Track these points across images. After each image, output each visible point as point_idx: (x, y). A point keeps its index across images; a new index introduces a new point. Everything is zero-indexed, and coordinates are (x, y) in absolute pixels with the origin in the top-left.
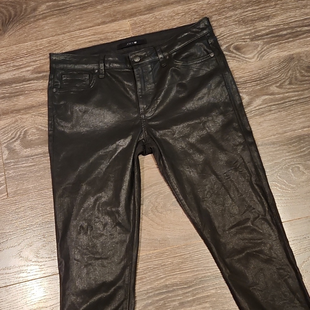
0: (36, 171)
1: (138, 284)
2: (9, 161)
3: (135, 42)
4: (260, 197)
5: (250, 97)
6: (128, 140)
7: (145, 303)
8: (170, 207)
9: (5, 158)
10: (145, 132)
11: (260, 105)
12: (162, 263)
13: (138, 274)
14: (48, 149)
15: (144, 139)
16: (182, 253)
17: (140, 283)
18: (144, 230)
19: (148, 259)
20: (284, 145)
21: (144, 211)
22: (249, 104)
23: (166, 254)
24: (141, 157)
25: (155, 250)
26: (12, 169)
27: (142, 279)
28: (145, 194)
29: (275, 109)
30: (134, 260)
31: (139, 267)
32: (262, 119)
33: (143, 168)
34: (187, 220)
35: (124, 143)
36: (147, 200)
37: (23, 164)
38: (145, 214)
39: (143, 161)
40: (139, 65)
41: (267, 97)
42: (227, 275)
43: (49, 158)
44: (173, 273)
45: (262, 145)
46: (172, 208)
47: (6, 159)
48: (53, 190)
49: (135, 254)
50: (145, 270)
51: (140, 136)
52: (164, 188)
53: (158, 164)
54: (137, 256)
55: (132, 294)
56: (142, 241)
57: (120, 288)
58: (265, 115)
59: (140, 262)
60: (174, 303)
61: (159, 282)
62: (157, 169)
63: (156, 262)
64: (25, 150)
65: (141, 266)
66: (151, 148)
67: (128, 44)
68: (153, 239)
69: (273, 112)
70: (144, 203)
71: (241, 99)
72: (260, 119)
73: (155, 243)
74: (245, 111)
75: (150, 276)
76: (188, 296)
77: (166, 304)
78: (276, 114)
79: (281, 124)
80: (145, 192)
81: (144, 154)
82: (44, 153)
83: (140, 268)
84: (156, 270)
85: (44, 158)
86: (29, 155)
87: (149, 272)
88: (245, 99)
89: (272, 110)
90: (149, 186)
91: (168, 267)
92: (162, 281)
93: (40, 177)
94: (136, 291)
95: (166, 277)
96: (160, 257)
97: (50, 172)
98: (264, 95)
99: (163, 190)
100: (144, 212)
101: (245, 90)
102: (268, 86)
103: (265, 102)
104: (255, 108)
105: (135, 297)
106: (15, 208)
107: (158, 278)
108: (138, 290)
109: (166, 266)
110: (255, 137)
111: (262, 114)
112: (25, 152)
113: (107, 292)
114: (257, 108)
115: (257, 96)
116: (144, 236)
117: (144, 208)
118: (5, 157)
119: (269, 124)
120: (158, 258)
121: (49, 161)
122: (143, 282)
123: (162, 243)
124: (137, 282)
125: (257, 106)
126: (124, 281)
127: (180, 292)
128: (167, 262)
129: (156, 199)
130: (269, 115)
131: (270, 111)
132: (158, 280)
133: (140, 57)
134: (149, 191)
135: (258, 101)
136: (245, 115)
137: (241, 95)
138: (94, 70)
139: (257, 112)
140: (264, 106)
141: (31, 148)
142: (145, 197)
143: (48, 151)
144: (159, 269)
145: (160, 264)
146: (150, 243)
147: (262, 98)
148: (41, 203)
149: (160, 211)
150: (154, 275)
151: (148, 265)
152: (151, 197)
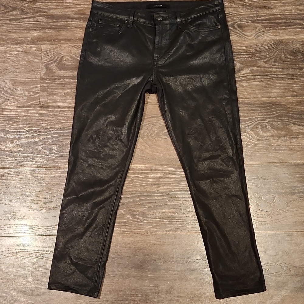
0: (65, 89)
1: (126, 186)
2: (45, 77)
3: (161, 6)
4: (232, 141)
5: (242, 66)
6: (139, 80)
7: (128, 200)
8: (161, 136)
9: (43, 74)
10: (154, 75)
11: (248, 73)
12: (147, 175)
13: (127, 179)
14: (77, 74)
15: (152, 81)
16: (164, 171)
17: (127, 186)
18: (138, 148)
19: (137, 170)
20: (259, 107)
21: (141, 135)
22: (239, 71)
23: (151, 169)
24: (147, 94)
25: (144, 165)
26: (47, 83)
27: (129, 183)
28: (145, 122)
29: (258, 79)
30: (126, 168)
31: (129, 174)
32: (247, 84)
33: (147, 103)
34: (173, 148)
35: (135, 81)
36: (145, 127)
37: (56, 81)
38: (142, 137)
39: (148, 97)
40: (160, 23)
41: (254, 68)
42: (194, 192)
43: (76, 81)
44: (153, 183)
45: (242, 104)
46: (163, 136)
47: (43, 75)
48: (75, 105)
49: (128, 163)
50: (133, 178)
51: (150, 78)
52: (160, 121)
53: (160, 101)
54: (129, 168)
55: (120, 191)
56: (135, 156)
57: (112, 185)
58: (250, 81)
59: (131, 171)
60: (150, 205)
61: (141, 188)
62: (158, 106)
63: (143, 174)
64: (59, 71)
65: (130, 174)
66: (156, 88)
67: (155, 6)
68: (144, 157)
69: (256, 80)
70: (142, 129)
71: (234, 65)
72: (245, 84)
73: (145, 160)
74: (236, 75)
75: (136, 182)
76: (161, 202)
77: (143, 204)
78: (258, 82)
79: (261, 91)
80: (145, 121)
81: (150, 92)
82: (74, 76)
83: (129, 175)
84: (141, 179)
85: (73, 80)
86: (62, 75)
87: (136, 179)
88: (238, 66)
89: (256, 79)
90: (149, 117)
91: (150, 179)
92: (144, 187)
93: (67, 93)
94: (123, 191)
95: (148, 185)
96: (146, 171)
97: (75, 91)
98: (252, 66)
99: (159, 122)
100: (141, 136)
101: (239, 60)
102: (257, 60)
103: (252, 72)
104: (243, 74)
105: (121, 195)
106: (44, 113)
107: (142, 185)
108: (124, 190)
110: (238, 97)
111: (247, 80)
112: (59, 73)
113: (101, 187)
114: (245, 75)
115: (248, 66)
116: (138, 152)
117: (141, 132)
118: (43, 73)
119: (251, 89)
120: (145, 171)
121: (76, 84)
122: (130, 186)
123: (150, 161)
124: (125, 185)
125: (246, 74)
126: (116, 181)
127: (156, 198)
128: (150, 175)
129: (152, 128)
130: (254, 82)
131: (255, 79)
133: (163, 17)
134: (148, 121)
135: (247, 70)
136: (234, 78)
137: (235, 62)
138: (124, 20)
139: (244, 78)
140: (250, 74)
141: (64, 71)
142: (144, 124)
143: (76, 75)
146: (141, 159)
147: (251, 68)
148: (64, 113)
149: (153, 137)
150: (139, 182)
151: (136, 174)
152: (149, 126)
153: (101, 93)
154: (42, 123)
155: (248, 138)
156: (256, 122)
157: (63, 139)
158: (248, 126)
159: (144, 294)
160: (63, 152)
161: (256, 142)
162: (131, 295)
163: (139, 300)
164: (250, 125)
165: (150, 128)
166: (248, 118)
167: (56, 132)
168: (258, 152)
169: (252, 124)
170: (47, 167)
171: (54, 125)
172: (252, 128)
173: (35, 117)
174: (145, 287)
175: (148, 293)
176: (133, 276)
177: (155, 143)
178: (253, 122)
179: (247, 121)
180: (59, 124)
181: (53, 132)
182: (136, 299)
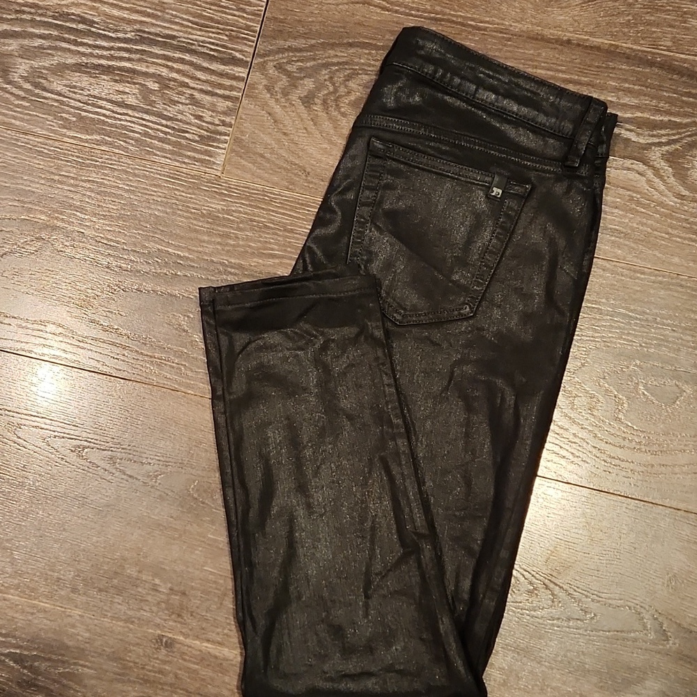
12: (290, 224)
19: (264, 201)
23: (308, 210)
25: (288, 189)
50: (242, 222)
61: (261, 261)
63: (278, 217)
68: (296, 164)
73: (295, 174)
75: (248, 239)
84: (268, 234)
92: (270, 262)
95: (283, 257)
96: (290, 210)
107: (265, 252)
109: (295, 235)
120: (286, 209)
122: (226, 244)
123: (312, 182)
129: (346, 78)
132: (261, 255)
134: (339, 54)
144: (276, 234)
145: (283, 223)
146: (285, 169)
149: (343, 110)
150: (260, 241)
151: (254, 215)
152: (337, 70)
155: (649, 181)
156: (689, 136)
157: (56, 48)
158: (660, 144)
159: (176, 588)
160: (45, 89)
161: (671, 201)
162: (135, 582)
163: (159, 603)
164: (668, 143)
165: (340, 77)
166: (667, 118)
167: (38, 19)
168: (667, 236)
169: (677, 139)
172: (671, 154)
174: (188, 567)
175: (192, 588)
176: (160, 525)
177: (342, 128)
178: (680, 134)
179: (661, 129)
181: (28, 17)
182: (149, 598)
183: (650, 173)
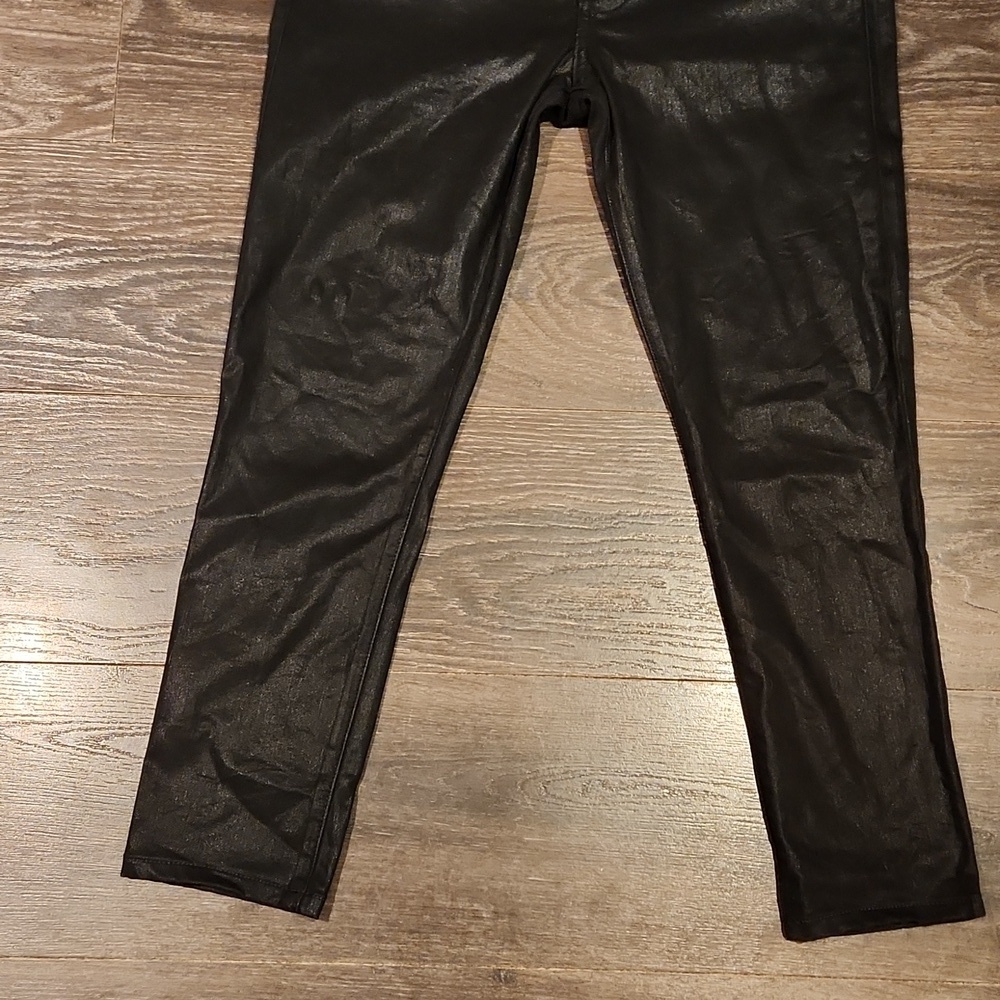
0: (218, 87)
1: (447, 486)
2: (140, 34)
4: (873, 330)
5: (922, 38)
6: (518, 67)
7: (455, 542)
8: (597, 295)
9: (130, 21)
10: (579, 52)
11: (946, 70)
12: (533, 447)
13: (453, 460)
14: (267, 29)
15: (570, 74)
16: (600, 433)
17: (455, 485)
18: (504, 341)
19: (495, 426)
20: (985, 203)
21: (516, 289)
22: (917, 56)
23: (549, 426)
24: (546, 129)
25: (523, 406)
26: (148, 60)
27: (461, 474)
28: (534, 239)
29: (987, 93)
30: (453, 416)
31: (461, 441)
32: (941, 112)
33: (545, 164)
34: (639, 345)
35: (501, 72)
36: (532, 260)
37: (182, 53)
38: (518, 296)
39: (551, 142)
41: (972, 51)
42: (716, 523)
43: (266, 56)
44: (556, 481)
45: (918, 187)
46: (603, 298)
47: (133, 25)
48: (256, 155)
49: (459, 398)
50: (476, 455)
51: (561, 62)
52: (592, 238)
53: (596, 159)
54: (462, 417)
55: (425, 503)
56: (489, 370)
57: (392, 481)
58: (954, 102)
59: (469, 427)
60: (539, 565)
61: (508, 497)
62: (587, 177)
63: (517, 441)
64: (196, 14)
65: (467, 437)
66: (588, 102)
68: (524, 375)
69: (978, 99)
70: (523, 265)
71: (894, 35)
72: (931, 110)
73: (526, 386)
74: (899, 74)
75: (488, 474)
76: (586, 555)
77: (514, 559)
78: (985, 108)
79: (993, 142)
80: (534, 234)
81: (560, 119)
82: (254, 39)
83: (463, 444)
84: (510, 463)
85: (250, 52)
86: (206, 32)
87: (488, 462)
88: (908, 38)
89: (978, 94)
90: (549, 219)
91: (547, 463)
92: (521, 495)
93: (224, 105)
94: (436, 505)
95: (534, 487)
96: (529, 430)
97: (259, 99)
98: (965, 43)
99: (589, 242)
100: (517, 292)
101: (913, 14)
102: (985, 18)
103: (961, 63)
104: (928, 73)
105: (428, 519)
106: (128, 177)
107: (511, 485)
108: (442, 502)
109: (543, 459)
110: (907, 160)
111: (941, 97)
112: (196, 21)
113: (353, 483)
114: (935, 76)
115: (946, 42)
116: (498, 356)
117: (517, 278)
118: (131, 17)
119: (957, 133)
120: (525, 430)
121: (264, 68)
122: (463, 485)
123: (548, 393)
124: (445, 481)
125: (938, 70)
126: (409, 466)
127: (565, 539)
128: (547, 448)
129: (560, 262)
130: (967, 104)
131: (972, 94)
132: (507, 490)
134: (545, 235)
135: (945, 57)
136: (895, 84)
137: (899, 24)
139: (930, 86)
140: (957, 75)
141: (216, 12)
142: (529, 247)
143: (266, 34)
144: (520, 462)
145: (524, 447)
146: (513, 383)
147: (957, 50)
148: (211, 182)
149: (564, 300)
150: (501, 474)
151: (489, 444)
152: (547, 255)
153: (364, 112)
154: (118, 216)
155: (935, 322)
156: (968, 262)
157: (202, 288)
158: (937, 276)
159: (502, 910)
160: (199, 339)
161: (965, 340)
162: (452, 913)
163: (485, 933)
164: (946, 274)
165: (552, 263)
166: (937, 246)
167: (175, 255)
168: (970, 381)
169: (955, 268)
170: (135, 393)
171: (167, 227)
172: (954, 285)
173: (95, 192)
174: (509, 882)
175: (523, 905)
176: (464, 839)
177: (569, 322)
178: (957, 261)
179: (934, 259)
180: (188, 224)
181: (162, 256)
182: (472, 929)
183: (934, 312)
